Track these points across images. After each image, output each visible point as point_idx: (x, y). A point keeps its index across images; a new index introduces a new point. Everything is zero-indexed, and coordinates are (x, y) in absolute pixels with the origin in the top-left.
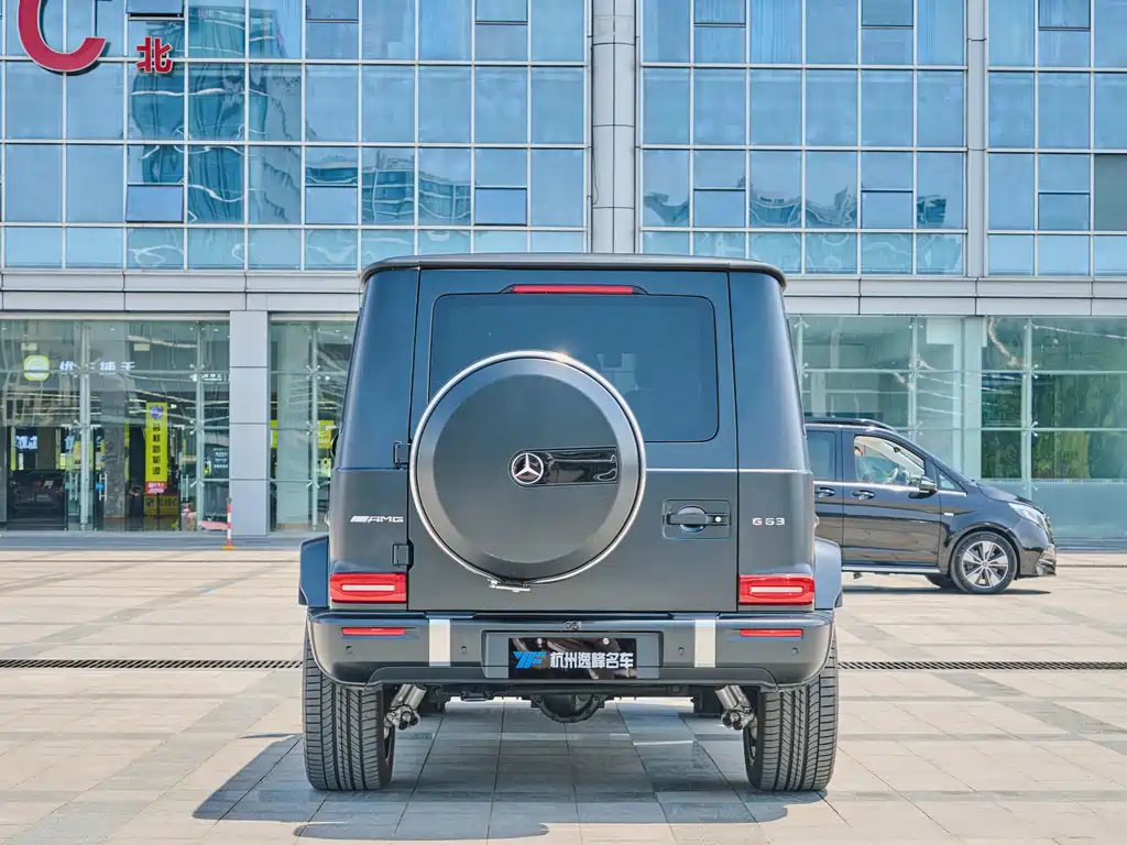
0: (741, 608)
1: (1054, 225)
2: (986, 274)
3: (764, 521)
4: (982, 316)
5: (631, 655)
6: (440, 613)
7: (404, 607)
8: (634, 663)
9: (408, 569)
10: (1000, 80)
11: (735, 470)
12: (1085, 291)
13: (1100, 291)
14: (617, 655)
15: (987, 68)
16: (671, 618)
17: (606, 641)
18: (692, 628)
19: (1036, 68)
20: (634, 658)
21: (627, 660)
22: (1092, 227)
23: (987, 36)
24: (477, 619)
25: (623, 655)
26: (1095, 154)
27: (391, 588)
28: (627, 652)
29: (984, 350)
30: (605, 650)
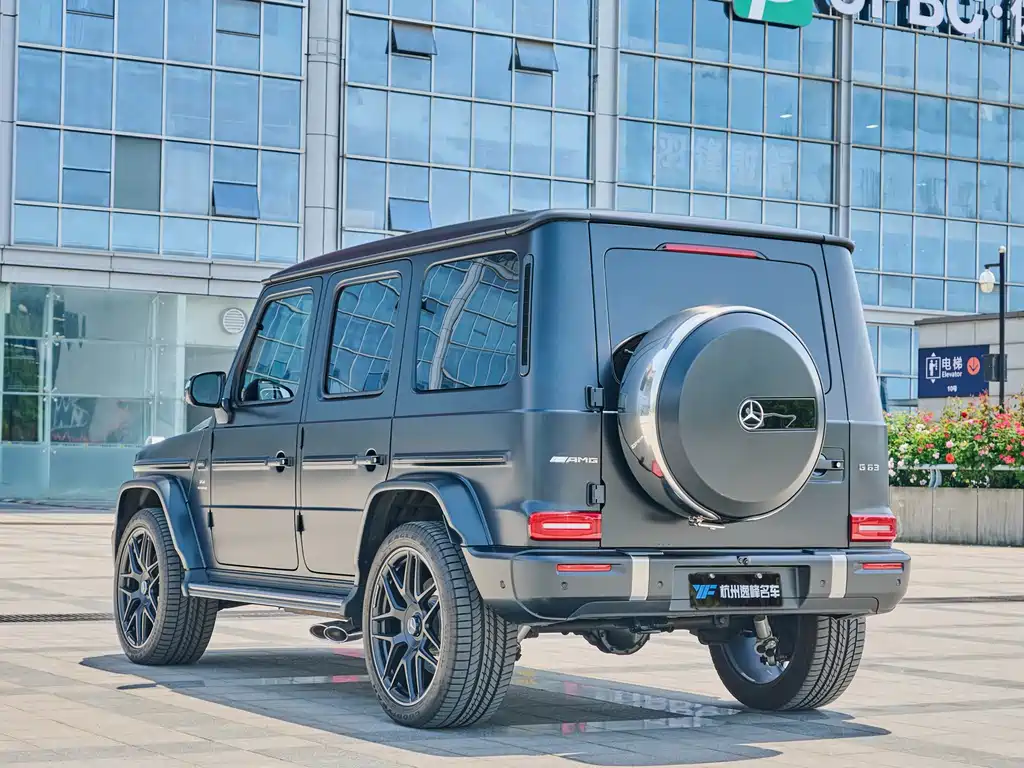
0: (852, 544)
1: (78, 200)
2: (12, 243)
3: (867, 467)
4: (7, 283)
5: (777, 587)
6: (641, 550)
7: (597, 544)
8: (780, 593)
9: (601, 508)
10: (29, 56)
11: (846, 422)
12: (105, 264)
13: (118, 265)
14: (767, 586)
15: (18, 43)
16: (812, 553)
17: (760, 576)
18: (830, 563)
19: (64, 49)
20: (780, 589)
21: (775, 591)
22: (112, 205)
23: (18, 13)
24: (667, 556)
25: (772, 587)
26: (117, 135)
27: (587, 526)
28: (775, 584)
29: (8, 316)
30: (759, 582)
